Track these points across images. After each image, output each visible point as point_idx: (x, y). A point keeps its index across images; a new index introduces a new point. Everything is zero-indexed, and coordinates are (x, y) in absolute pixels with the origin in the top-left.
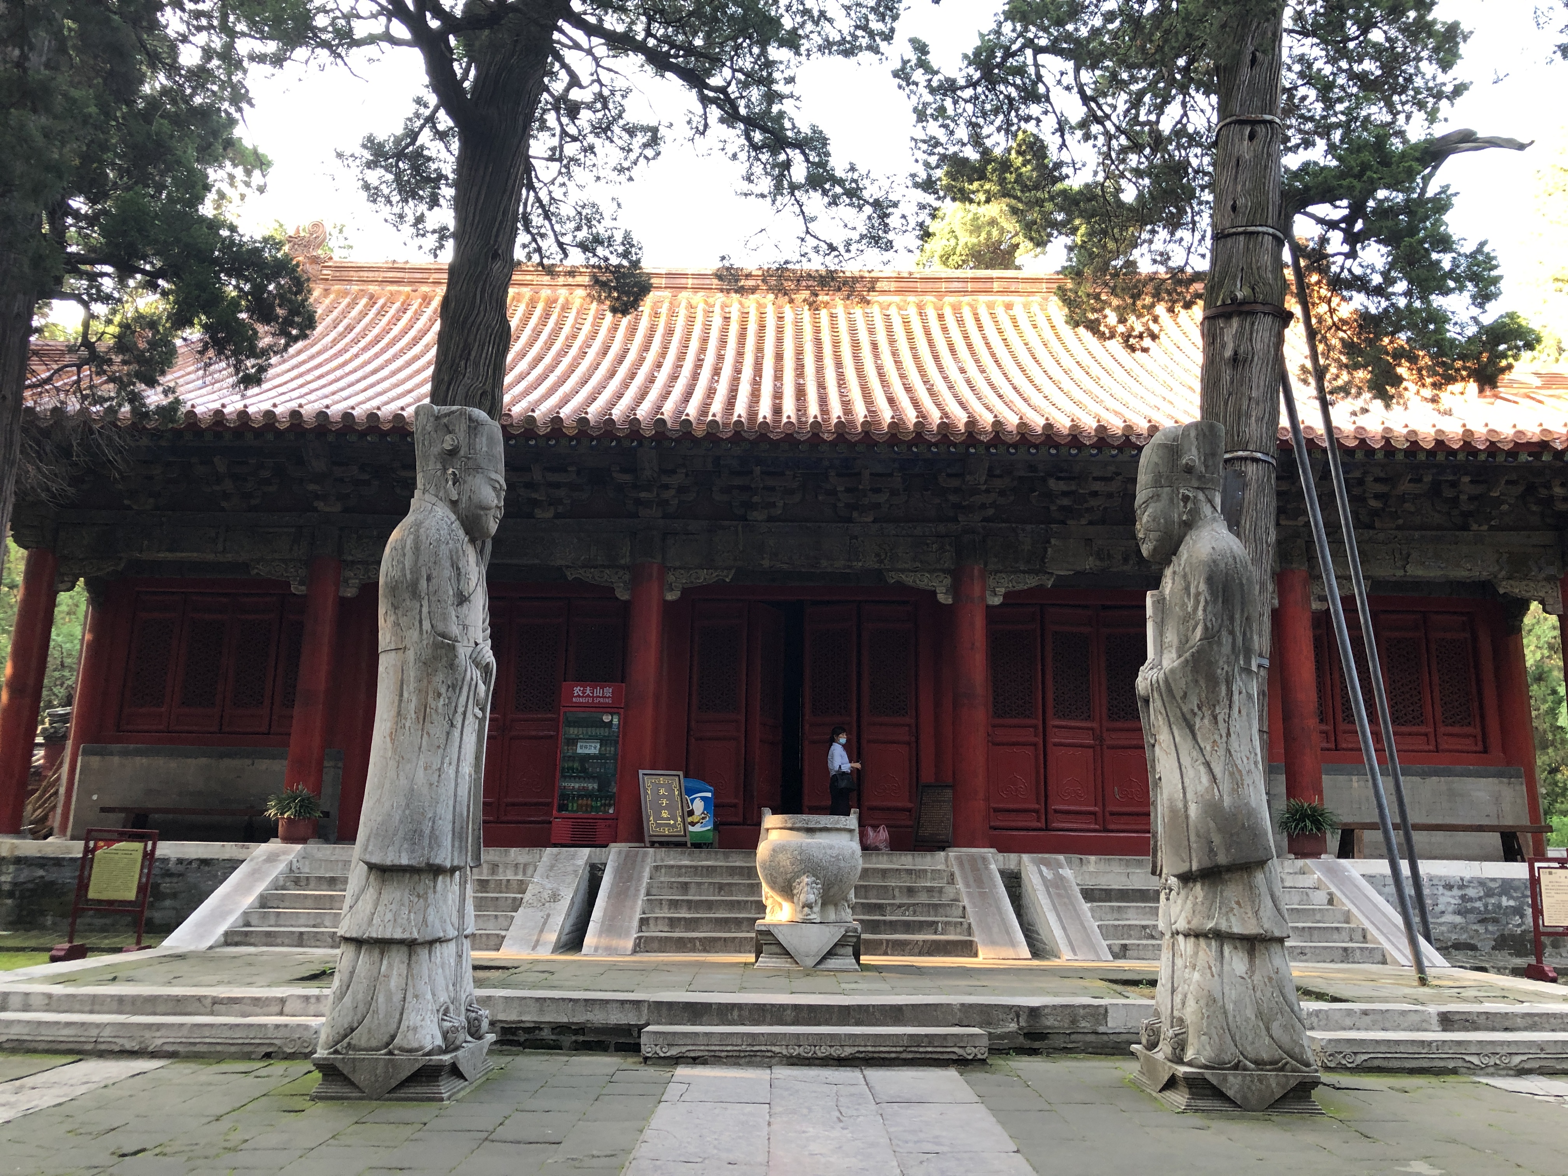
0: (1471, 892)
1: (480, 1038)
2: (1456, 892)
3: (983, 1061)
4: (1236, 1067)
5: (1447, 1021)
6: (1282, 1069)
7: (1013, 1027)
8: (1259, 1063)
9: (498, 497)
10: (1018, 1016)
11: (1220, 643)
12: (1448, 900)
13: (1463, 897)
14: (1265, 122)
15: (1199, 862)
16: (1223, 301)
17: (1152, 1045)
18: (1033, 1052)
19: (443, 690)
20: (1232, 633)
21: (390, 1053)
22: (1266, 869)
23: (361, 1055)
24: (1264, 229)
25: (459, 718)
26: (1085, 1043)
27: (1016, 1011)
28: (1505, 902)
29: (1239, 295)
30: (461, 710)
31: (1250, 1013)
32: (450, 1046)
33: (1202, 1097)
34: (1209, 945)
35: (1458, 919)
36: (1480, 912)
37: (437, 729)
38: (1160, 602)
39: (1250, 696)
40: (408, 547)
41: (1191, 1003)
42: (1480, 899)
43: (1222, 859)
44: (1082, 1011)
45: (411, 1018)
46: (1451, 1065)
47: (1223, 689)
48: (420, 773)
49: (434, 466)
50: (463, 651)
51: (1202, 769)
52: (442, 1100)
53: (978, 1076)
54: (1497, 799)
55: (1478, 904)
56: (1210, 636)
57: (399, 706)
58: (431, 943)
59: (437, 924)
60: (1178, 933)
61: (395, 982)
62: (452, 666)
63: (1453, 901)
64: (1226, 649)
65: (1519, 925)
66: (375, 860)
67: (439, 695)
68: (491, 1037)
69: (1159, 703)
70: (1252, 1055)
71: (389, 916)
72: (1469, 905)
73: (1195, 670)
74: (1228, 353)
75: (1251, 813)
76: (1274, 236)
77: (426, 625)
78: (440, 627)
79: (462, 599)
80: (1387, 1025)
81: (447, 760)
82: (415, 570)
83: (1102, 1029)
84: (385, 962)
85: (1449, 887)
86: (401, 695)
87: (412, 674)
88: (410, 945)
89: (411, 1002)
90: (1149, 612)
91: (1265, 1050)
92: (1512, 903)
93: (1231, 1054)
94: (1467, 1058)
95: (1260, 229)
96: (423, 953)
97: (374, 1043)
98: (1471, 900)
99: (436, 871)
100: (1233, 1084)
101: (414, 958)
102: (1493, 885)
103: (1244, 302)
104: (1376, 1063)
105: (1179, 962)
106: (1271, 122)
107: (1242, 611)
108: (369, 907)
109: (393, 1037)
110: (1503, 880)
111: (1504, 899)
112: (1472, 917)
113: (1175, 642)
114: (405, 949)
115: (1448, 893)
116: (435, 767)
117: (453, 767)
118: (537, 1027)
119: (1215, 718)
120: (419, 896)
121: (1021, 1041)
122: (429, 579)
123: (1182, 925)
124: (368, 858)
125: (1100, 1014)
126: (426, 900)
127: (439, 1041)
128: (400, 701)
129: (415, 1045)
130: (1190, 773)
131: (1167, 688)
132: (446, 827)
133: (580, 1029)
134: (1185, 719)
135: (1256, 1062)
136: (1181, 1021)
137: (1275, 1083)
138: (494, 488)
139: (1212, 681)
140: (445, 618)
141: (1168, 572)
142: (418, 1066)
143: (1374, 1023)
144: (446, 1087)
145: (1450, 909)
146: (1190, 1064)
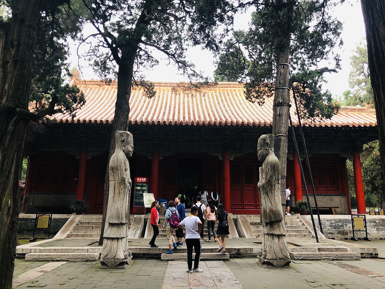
0: (332, 222)
1: (130, 256)
2: (329, 222)
3: (228, 260)
4: (275, 259)
5: (319, 250)
6: (284, 260)
7: (234, 252)
8: (280, 259)
9: (132, 149)
10: (235, 250)
11: (273, 178)
12: (328, 223)
13: (331, 223)
14: (286, 65)
15: (269, 220)
16: (277, 103)
17: (260, 256)
18: (238, 258)
19: (123, 189)
20: (275, 176)
21: (115, 260)
22: (282, 222)
23: (110, 260)
24: (286, 87)
25: (126, 194)
26: (249, 255)
27: (235, 249)
28: (339, 224)
29: (281, 101)
30: (126, 192)
31: (278, 249)
32: (126, 258)
33: (269, 265)
34: (271, 236)
35: (330, 228)
36: (334, 226)
37: (122, 196)
38: (262, 169)
39: (279, 188)
40: (116, 160)
41: (267, 247)
42: (334, 223)
43: (273, 220)
44: (248, 249)
45: (119, 253)
46: (319, 258)
47: (274, 187)
48: (119, 205)
49: (120, 143)
50: (126, 180)
51: (270, 203)
52: (125, 268)
53: (228, 262)
54: (340, 201)
55: (334, 224)
56: (271, 177)
57: (114, 192)
58: (122, 238)
59: (123, 235)
60: (265, 234)
61: (115, 246)
62: (124, 184)
63: (329, 224)
64: (274, 179)
65: (342, 229)
66: (111, 222)
67: (122, 189)
68: (132, 256)
69: (262, 190)
70: (279, 257)
71: (114, 233)
72: (332, 225)
73: (268, 183)
74: (278, 113)
75: (279, 211)
76: (288, 89)
77: (120, 176)
78: (122, 176)
79: (126, 170)
80: (308, 251)
81: (124, 202)
82: (117, 165)
83: (252, 253)
84: (113, 242)
85: (328, 221)
86: (115, 189)
87: (117, 185)
88: (118, 239)
89: (118, 250)
90: (260, 171)
91: (280, 256)
92: (341, 224)
93: (274, 257)
94: (322, 257)
95: (285, 87)
96: (120, 240)
97: (111, 258)
98: (332, 223)
99: (122, 224)
100: (275, 263)
101: (118, 241)
102: (337, 220)
103: (281, 103)
104: (305, 258)
105: (265, 240)
106: (287, 65)
107: (277, 172)
108: (110, 231)
109: (115, 256)
110: (339, 219)
111: (339, 223)
112: (332, 227)
113: (265, 177)
114: (117, 239)
115: (327, 222)
116: (122, 204)
117: (125, 203)
118: (140, 254)
119: (272, 193)
120: (119, 229)
121: (235, 255)
122: (120, 167)
123: (266, 233)
124: (109, 222)
125: (251, 250)
126: (121, 230)
127: (124, 257)
128: (115, 191)
129: (120, 258)
130: (267, 203)
131: (263, 186)
132: (124, 216)
133: (148, 254)
134: (266, 193)
135: (279, 259)
136: (266, 251)
137: (283, 262)
138: (132, 147)
139: (271, 186)
140: (123, 174)
141: (263, 163)
142: (120, 262)
143: (305, 250)
144: (126, 266)
145: (328, 226)
146: (267, 259)
